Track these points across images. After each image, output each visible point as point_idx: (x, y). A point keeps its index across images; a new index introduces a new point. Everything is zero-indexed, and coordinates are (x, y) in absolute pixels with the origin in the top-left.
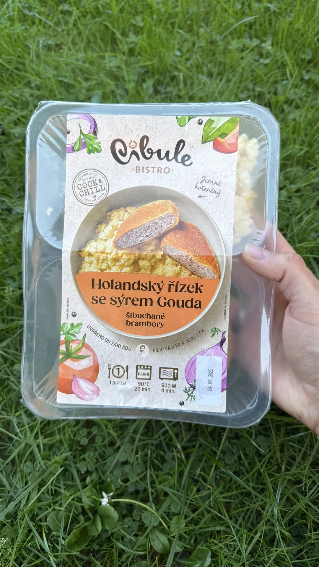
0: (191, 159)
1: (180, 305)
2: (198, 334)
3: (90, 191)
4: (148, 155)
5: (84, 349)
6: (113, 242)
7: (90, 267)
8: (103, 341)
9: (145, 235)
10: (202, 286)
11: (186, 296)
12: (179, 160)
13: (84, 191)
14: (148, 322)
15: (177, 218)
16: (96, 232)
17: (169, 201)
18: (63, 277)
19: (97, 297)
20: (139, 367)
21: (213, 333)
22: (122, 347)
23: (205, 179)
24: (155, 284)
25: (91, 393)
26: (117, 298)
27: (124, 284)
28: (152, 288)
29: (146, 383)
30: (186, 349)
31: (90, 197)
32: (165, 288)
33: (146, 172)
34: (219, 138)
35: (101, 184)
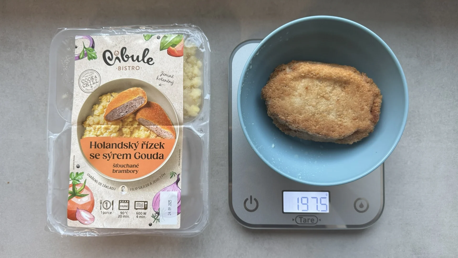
0: (153, 61)
1: (149, 157)
2: (161, 177)
3: (89, 84)
4: (126, 59)
5: (85, 190)
6: (104, 117)
7: (89, 134)
8: (97, 184)
9: (125, 112)
10: (164, 144)
11: (153, 151)
12: (146, 61)
13: (85, 84)
14: (127, 170)
15: (145, 99)
16: (92, 110)
17: (140, 88)
18: (72, 141)
19: (94, 154)
20: (121, 201)
21: (171, 175)
22: (109, 188)
23: (163, 74)
24: (133, 144)
25: (89, 220)
26: (107, 154)
27: (112, 144)
28: (131, 147)
29: (125, 212)
30: (153, 188)
31: (89, 88)
32: (140, 147)
33: (125, 70)
34: (171, 48)
35: (96, 79)
